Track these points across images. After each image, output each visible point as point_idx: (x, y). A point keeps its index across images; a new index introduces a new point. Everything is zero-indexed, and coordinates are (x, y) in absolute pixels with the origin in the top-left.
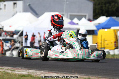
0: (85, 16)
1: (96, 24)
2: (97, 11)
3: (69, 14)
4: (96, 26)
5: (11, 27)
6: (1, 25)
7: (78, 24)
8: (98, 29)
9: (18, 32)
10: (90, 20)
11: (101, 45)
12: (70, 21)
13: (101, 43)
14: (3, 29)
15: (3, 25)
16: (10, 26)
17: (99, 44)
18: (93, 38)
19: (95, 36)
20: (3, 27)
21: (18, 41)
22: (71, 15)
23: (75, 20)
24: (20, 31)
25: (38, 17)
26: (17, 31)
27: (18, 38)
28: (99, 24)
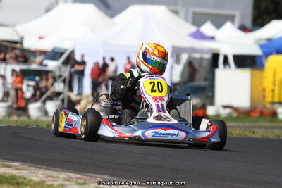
0: (231, 18)
1: (260, 40)
2: (263, 5)
3: (191, 10)
4: (262, 47)
5: (42, 41)
6: (17, 33)
7: (213, 38)
8: (267, 54)
9: (62, 54)
10: (243, 29)
11: (273, 96)
12: (193, 29)
13: (273, 91)
14: (21, 43)
15: (21, 34)
16: (40, 38)
17: (268, 94)
18: (252, 76)
19: (257, 73)
20: (22, 38)
21: (60, 76)
22: (195, 14)
23: (208, 28)
24: (66, 50)
25: (112, 16)
26: (57, 51)
27: (60, 68)
28: (269, 40)
